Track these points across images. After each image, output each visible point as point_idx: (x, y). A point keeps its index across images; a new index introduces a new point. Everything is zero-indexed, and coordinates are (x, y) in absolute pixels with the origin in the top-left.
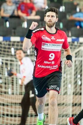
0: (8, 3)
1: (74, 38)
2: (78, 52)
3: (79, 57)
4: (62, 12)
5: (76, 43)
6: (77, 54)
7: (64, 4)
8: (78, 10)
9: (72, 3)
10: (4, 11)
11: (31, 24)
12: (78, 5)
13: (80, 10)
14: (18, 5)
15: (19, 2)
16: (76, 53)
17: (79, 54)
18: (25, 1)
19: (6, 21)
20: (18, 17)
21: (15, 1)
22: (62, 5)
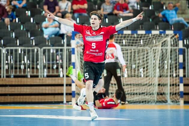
0: (106, 3)
1: (161, 31)
2: (165, 41)
3: (164, 46)
4: (151, 10)
5: (163, 35)
6: (164, 43)
7: (152, 4)
8: (164, 8)
9: (160, 3)
10: (104, 10)
11: (125, 20)
12: (164, 4)
13: (166, 8)
14: (115, 5)
15: (115, 3)
16: (162, 43)
17: (165, 44)
18: (120, 2)
19: (106, 18)
20: (116, 15)
21: (113, 1)
22: (151, 5)
